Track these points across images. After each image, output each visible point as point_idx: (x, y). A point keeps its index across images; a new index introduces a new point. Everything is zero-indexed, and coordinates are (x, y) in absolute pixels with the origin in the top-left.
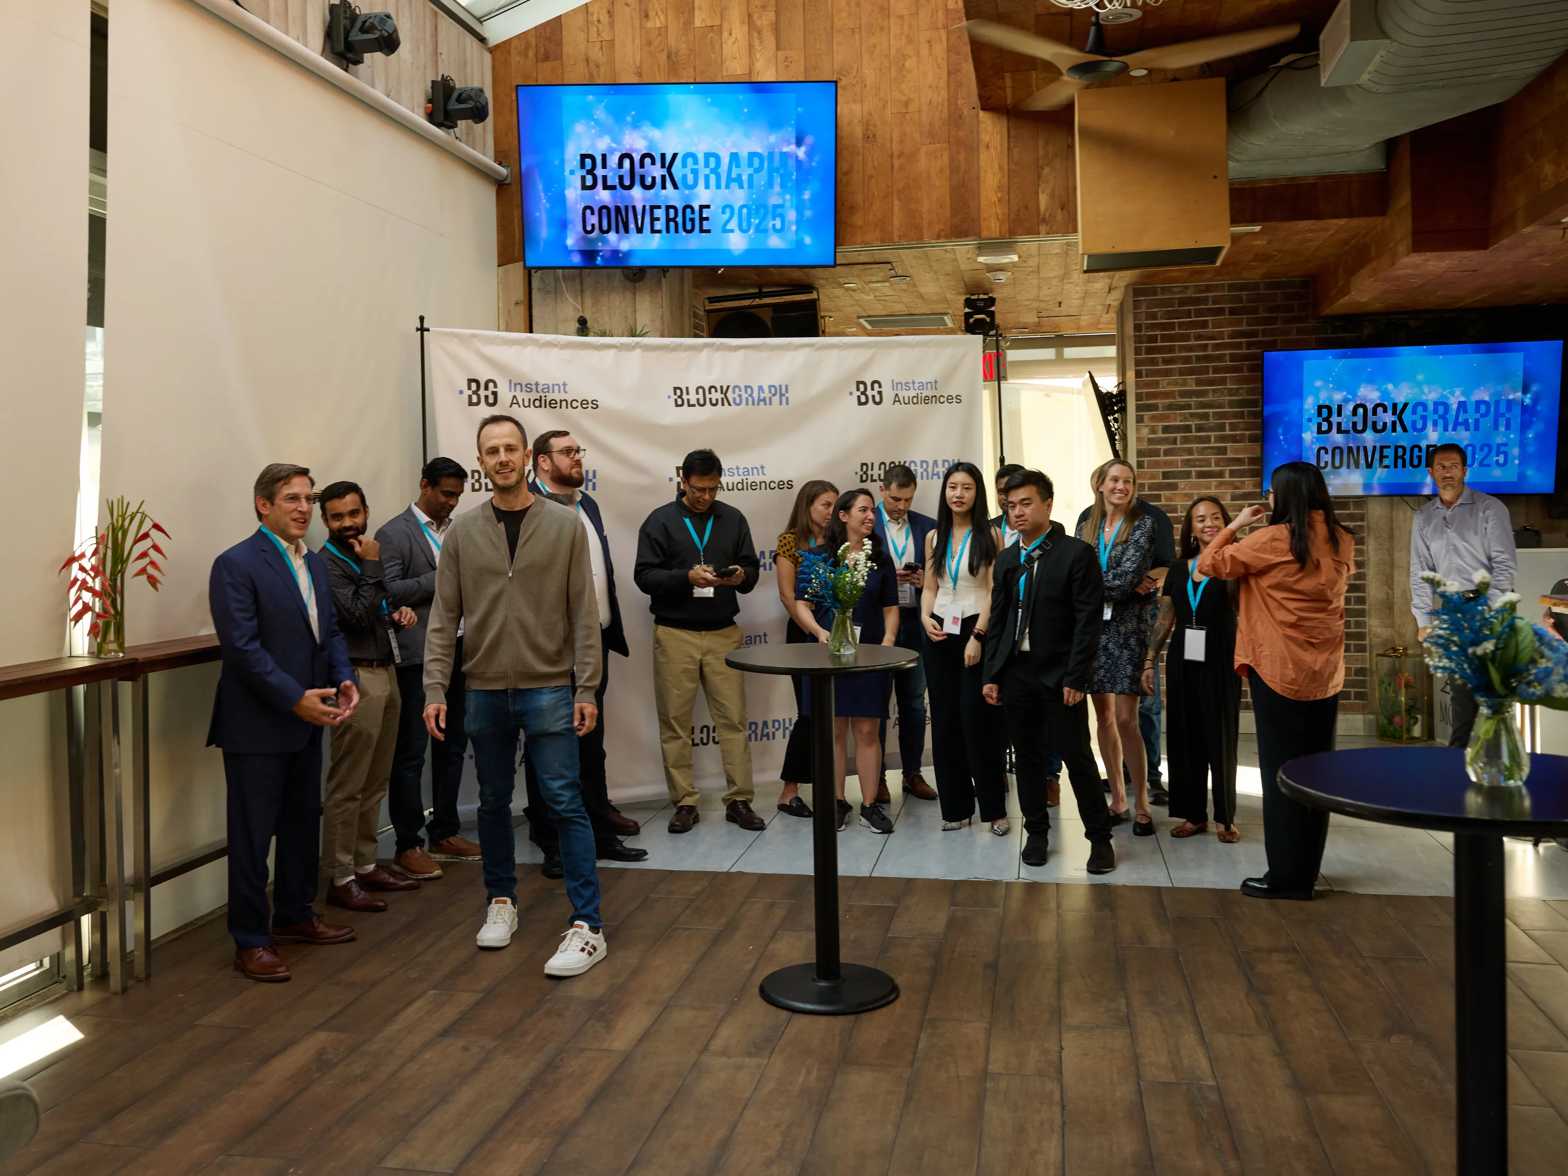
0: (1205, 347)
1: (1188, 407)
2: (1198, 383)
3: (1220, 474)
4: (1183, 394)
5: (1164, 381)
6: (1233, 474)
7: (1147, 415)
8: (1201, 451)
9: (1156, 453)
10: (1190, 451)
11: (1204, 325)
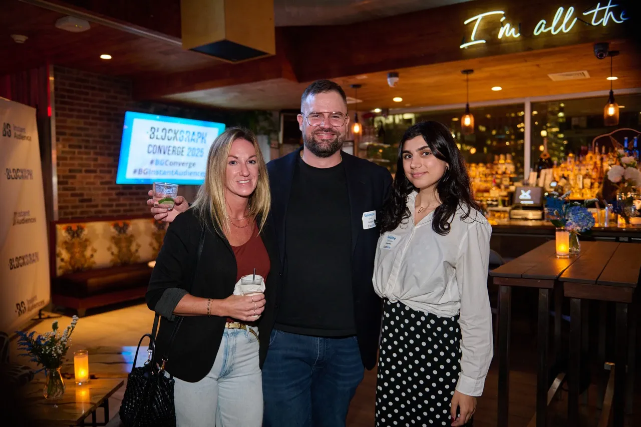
0: (87, 106)
1: (80, 135)
2: (85, 123)
3: (95, 172)
4: (79, 129)
5: (69, 120)
6: (101, 171)
7: (61, 137)
8: (87, 159)
9: (65, 159)
10: (81, 159)
11: (87, 94)
